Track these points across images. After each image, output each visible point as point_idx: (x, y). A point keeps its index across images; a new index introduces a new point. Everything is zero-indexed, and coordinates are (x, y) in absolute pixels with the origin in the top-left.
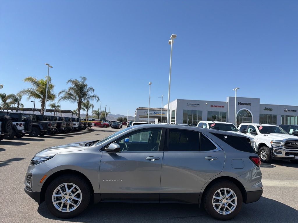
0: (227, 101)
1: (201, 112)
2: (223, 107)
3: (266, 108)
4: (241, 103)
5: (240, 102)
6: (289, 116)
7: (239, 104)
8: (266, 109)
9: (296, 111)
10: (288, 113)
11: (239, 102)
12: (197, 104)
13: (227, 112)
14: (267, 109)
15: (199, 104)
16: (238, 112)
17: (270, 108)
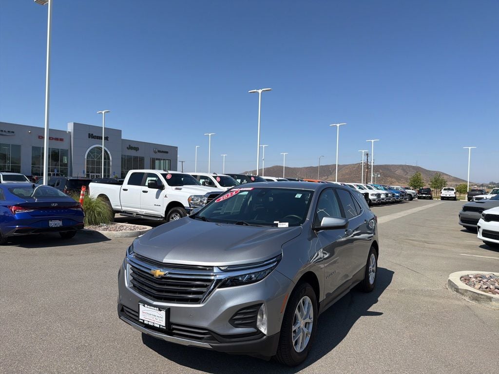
0: (70, 131)
1: (17, 148)
2: (62, 140)
3: (130, 146)
4: (94, 135)
5: (91, 133)
6: (157, 159)
7: (89, 137)
8: (130, 148)
9: (167, 152)
10: (159, 155)
11: (89, 134)
12: (8, 132)
13: (69, 150)
14: (132, 147)
15: (13, 132)
16: (89, 150)
17: (136, 147)
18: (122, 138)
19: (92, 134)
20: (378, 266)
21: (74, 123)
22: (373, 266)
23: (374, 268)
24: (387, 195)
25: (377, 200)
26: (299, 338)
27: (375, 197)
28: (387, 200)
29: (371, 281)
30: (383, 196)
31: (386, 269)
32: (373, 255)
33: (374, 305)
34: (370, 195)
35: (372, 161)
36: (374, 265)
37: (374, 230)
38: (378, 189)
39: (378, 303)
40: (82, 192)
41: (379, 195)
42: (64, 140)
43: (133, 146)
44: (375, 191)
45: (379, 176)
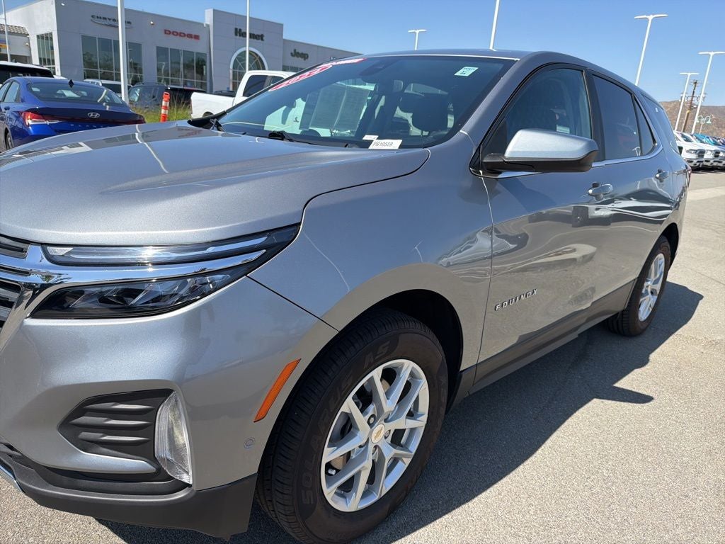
0: (208, 23)
2: (197, 37)
3: (295, 50)
4: (242, 31)
5: (239, 28)
7: (236, 35)
8: (296, 54)
11: (236, 29)
13: (208, 55)
14: (298, 53)
15: (130, 23)
16: (235, 55)
17: (304, 52)
18: (284, 37)
19: (240, 30)
20: (668, 280)
21: (214, 10)
22: (656, 282)
23: (658, 287)
24: (717, 154)
25: (695, 161)
26: (359, 472)
27: (693, 156)
28: (715, 164)
29: (643, 313)
30: (708, 156)
31: (685, 288)
32: (661, 256)
33: (637, 371)
34: (684, 151)
35: (702, 95)
36: (659, 279)
37: (677, 205)
38: (702, 142)
39: (647, 367)
40: (164, 103)
41: (701, 153)
42: (201, 37)
43: (300, 52)
44: (697, 145)
45: (709, 122)
